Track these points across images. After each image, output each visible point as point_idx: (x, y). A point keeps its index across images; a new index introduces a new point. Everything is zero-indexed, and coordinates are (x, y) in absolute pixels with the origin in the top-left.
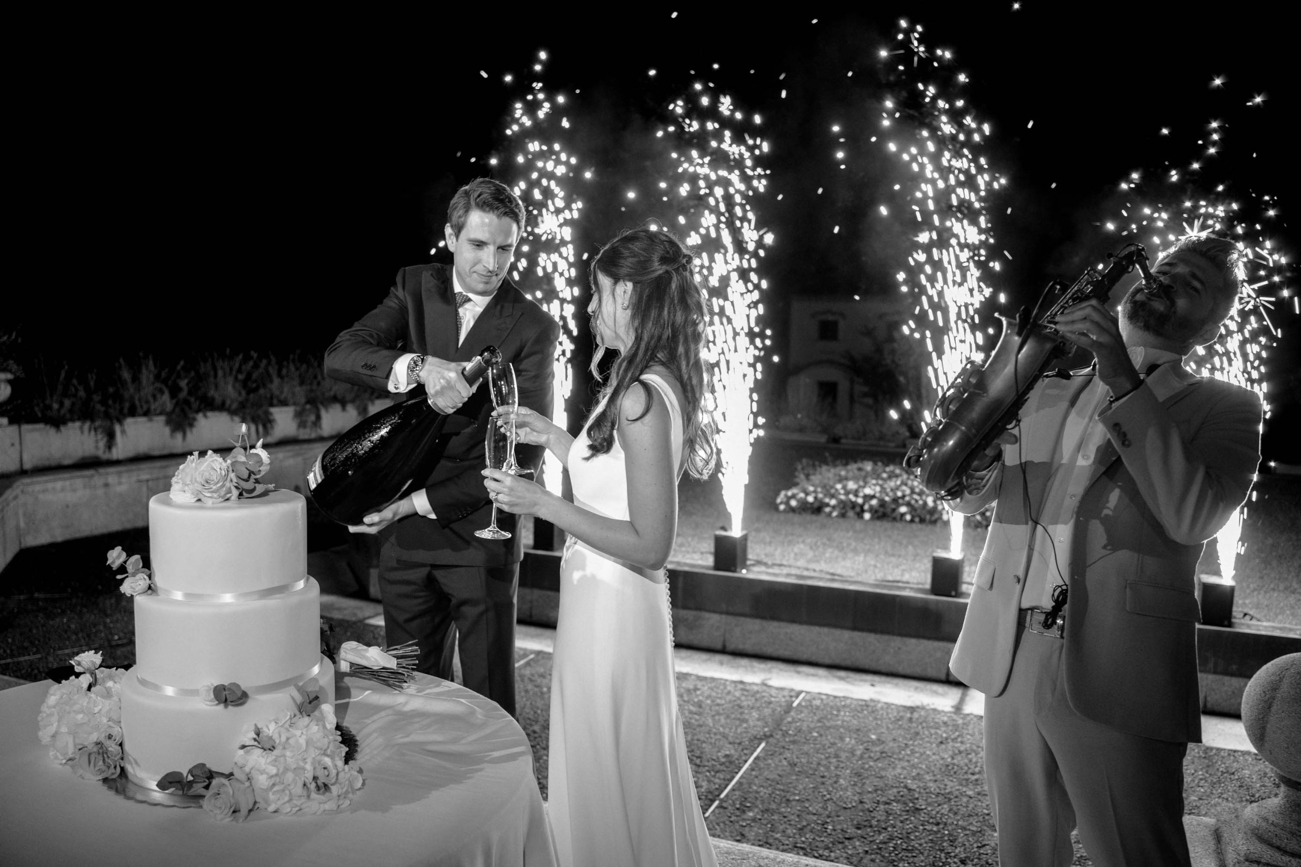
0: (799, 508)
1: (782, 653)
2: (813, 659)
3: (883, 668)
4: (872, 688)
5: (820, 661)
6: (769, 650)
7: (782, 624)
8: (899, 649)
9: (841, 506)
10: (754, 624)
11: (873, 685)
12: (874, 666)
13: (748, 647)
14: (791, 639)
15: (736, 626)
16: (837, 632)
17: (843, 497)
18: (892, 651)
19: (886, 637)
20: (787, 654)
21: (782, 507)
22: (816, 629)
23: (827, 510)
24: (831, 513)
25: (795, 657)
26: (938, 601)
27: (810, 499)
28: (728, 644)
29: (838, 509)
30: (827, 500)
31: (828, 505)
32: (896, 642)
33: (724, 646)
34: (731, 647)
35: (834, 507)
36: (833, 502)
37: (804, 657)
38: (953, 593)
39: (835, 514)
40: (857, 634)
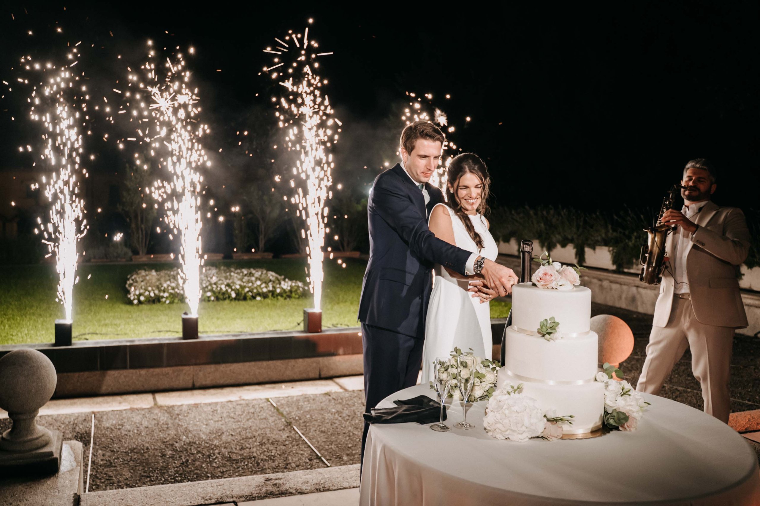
0: (146, 301)
1: (229, 381)
2: (247, 381)
3: (286, 378)
4: (293, 389)
5: (251, 381)
6: (221, 382)
7: (228, 365)
8: (294, 366)
9: (172, 296)
10: (211, 368)
11: (293, 388)
12: (282, 378)
13: (208, 382)
14: (234, 373)
15: (200, 371)
16: (259, 364)
17: (172, 291)
18: (290, 368)
19: (286, 361)
20: (232, 381)
21: (136, 302)
22: (247, 364)
23: (164, 300)
24: (165, 302)
25: (237, 383)
26: (313, 336)
27: (152, 295)
28: (195, 383)
29: (170, 298)
30: (162, 294)
31: (163, 297)
32: (292, 362)
33: (194, 385)
34: (197, 384)
35: (167, 298)
36: (166, 295)
37: (242, 381)
38: (319, 330)
39: (168, 302)
40: (270, 363)
